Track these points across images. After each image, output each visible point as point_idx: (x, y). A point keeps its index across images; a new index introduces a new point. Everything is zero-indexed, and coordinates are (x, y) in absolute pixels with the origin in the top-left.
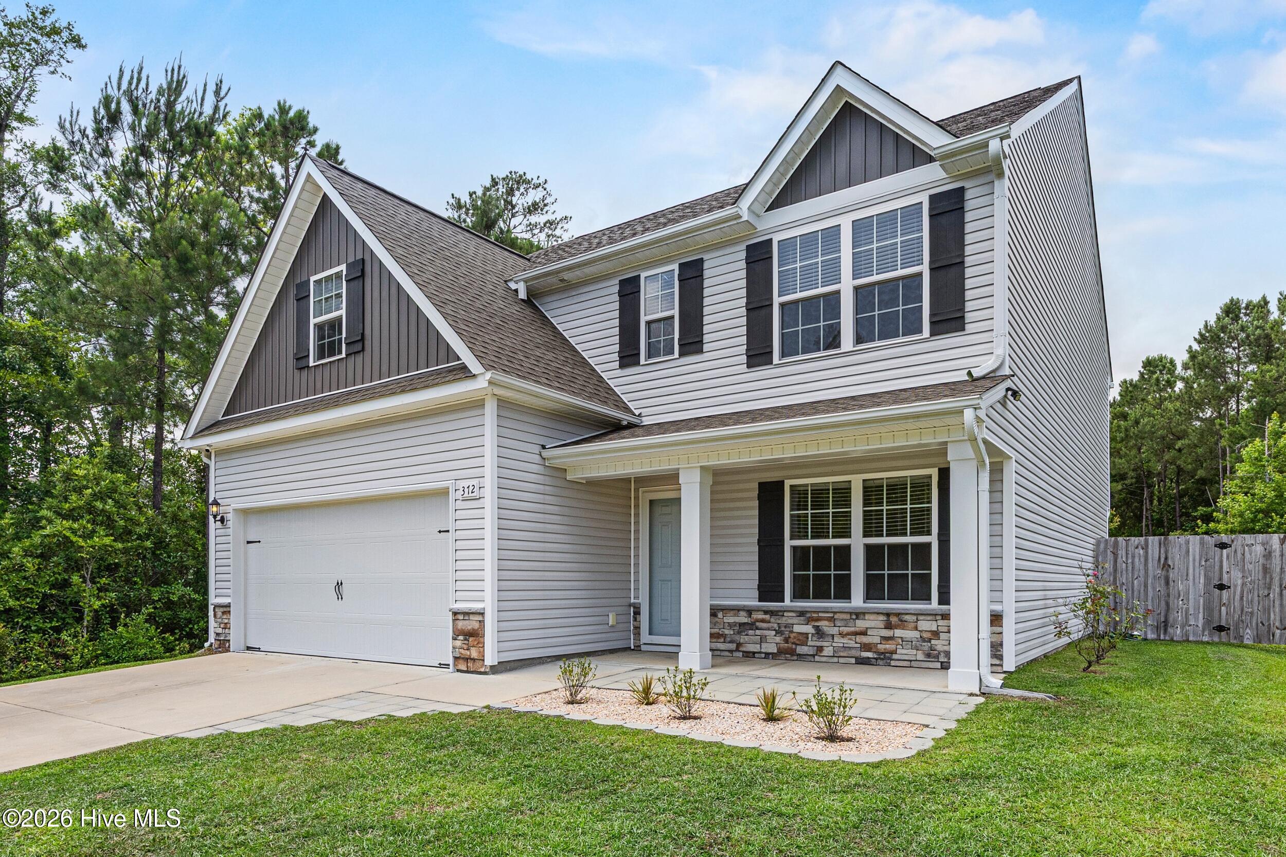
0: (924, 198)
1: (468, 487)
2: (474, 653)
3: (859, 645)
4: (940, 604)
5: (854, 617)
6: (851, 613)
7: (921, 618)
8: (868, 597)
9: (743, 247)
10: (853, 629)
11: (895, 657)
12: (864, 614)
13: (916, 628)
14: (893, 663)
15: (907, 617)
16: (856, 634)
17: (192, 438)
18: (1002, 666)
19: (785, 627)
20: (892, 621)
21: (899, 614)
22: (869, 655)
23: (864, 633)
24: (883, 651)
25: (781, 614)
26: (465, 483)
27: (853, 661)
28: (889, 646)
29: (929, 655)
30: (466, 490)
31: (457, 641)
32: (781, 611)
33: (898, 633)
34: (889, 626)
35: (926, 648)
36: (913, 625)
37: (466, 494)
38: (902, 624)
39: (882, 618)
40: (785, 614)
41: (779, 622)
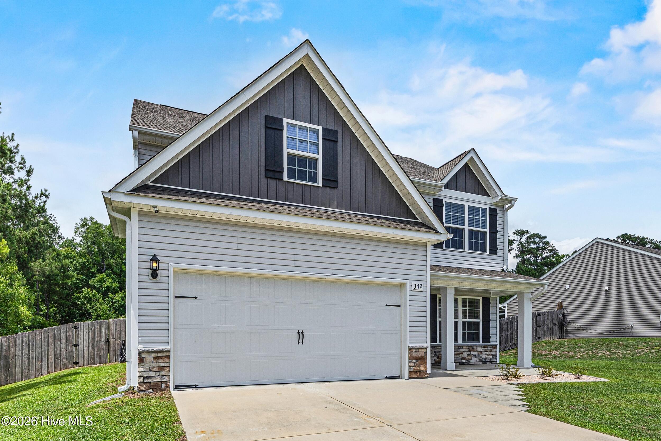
0: (487, 207)
1: (418, 285)
2: (422, 368)
3: (461, 358)
4: (483, 342)
5: (459, 348)
6: (458, 346)
7: (478, 347)
8: (464, 340)
9: (432, 198)
10: (459, 352)
11: (471, 361)
12: (462, 346)
13: (477, 351)
14: (470, 363)
15: (474, 347)
16: (460, 354)
17: (126, 194)
18: (496, 361)
19: (438, 353)
20: (471, 348)
21: (472, 346)
22: (464, 361)
23: (462, 354)
24: (468, 359)
25: (436, 347)
26: (417, 283)
27: (459, 364)
28: (469, 358)
29: (480, 360)
30: (417, 286)
31: (412, 363)
32: (436, 346)
33: (472, 353)
34: (469, 351)
35: (479, 357)
36: (476, 350)
37: (417, 288)
38: (473, 350)
39: (467, 348)
40: (438, 348)
41: (435, 351)
